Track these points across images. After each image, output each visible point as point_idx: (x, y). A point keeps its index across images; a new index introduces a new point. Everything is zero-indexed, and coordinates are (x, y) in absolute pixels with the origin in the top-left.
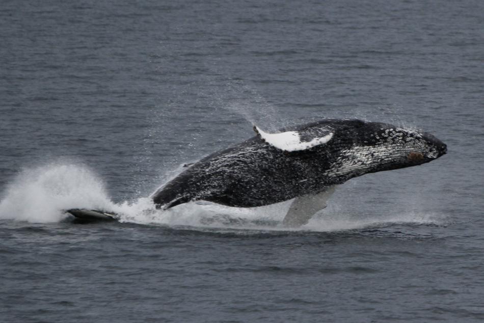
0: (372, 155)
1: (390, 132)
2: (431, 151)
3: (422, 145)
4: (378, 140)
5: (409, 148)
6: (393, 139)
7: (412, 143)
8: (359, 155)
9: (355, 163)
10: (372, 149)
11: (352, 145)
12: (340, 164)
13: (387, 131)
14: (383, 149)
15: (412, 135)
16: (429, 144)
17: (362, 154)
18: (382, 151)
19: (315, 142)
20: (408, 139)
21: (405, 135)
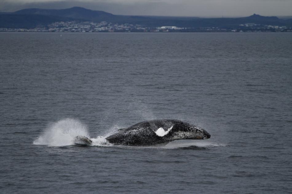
0: (185, 135)
1: (192, 128)
2: (205, 137)
3: (202, 134)
4: (187, 130)
5: (197, 135)
6: (193, 131)
7: (199, 133)
8: (180, 134)
9: (178, 137)
10: (185, 133)
11: (178, 131)
12: (173, 137)
13: (191, 127)
14: (189, 133)
15: (199, 130)
16: (205, 135)
17: (181, 134)
18: (188, 134)
19: (169, 130)
20: (198, 132)
21: (197, 130)
